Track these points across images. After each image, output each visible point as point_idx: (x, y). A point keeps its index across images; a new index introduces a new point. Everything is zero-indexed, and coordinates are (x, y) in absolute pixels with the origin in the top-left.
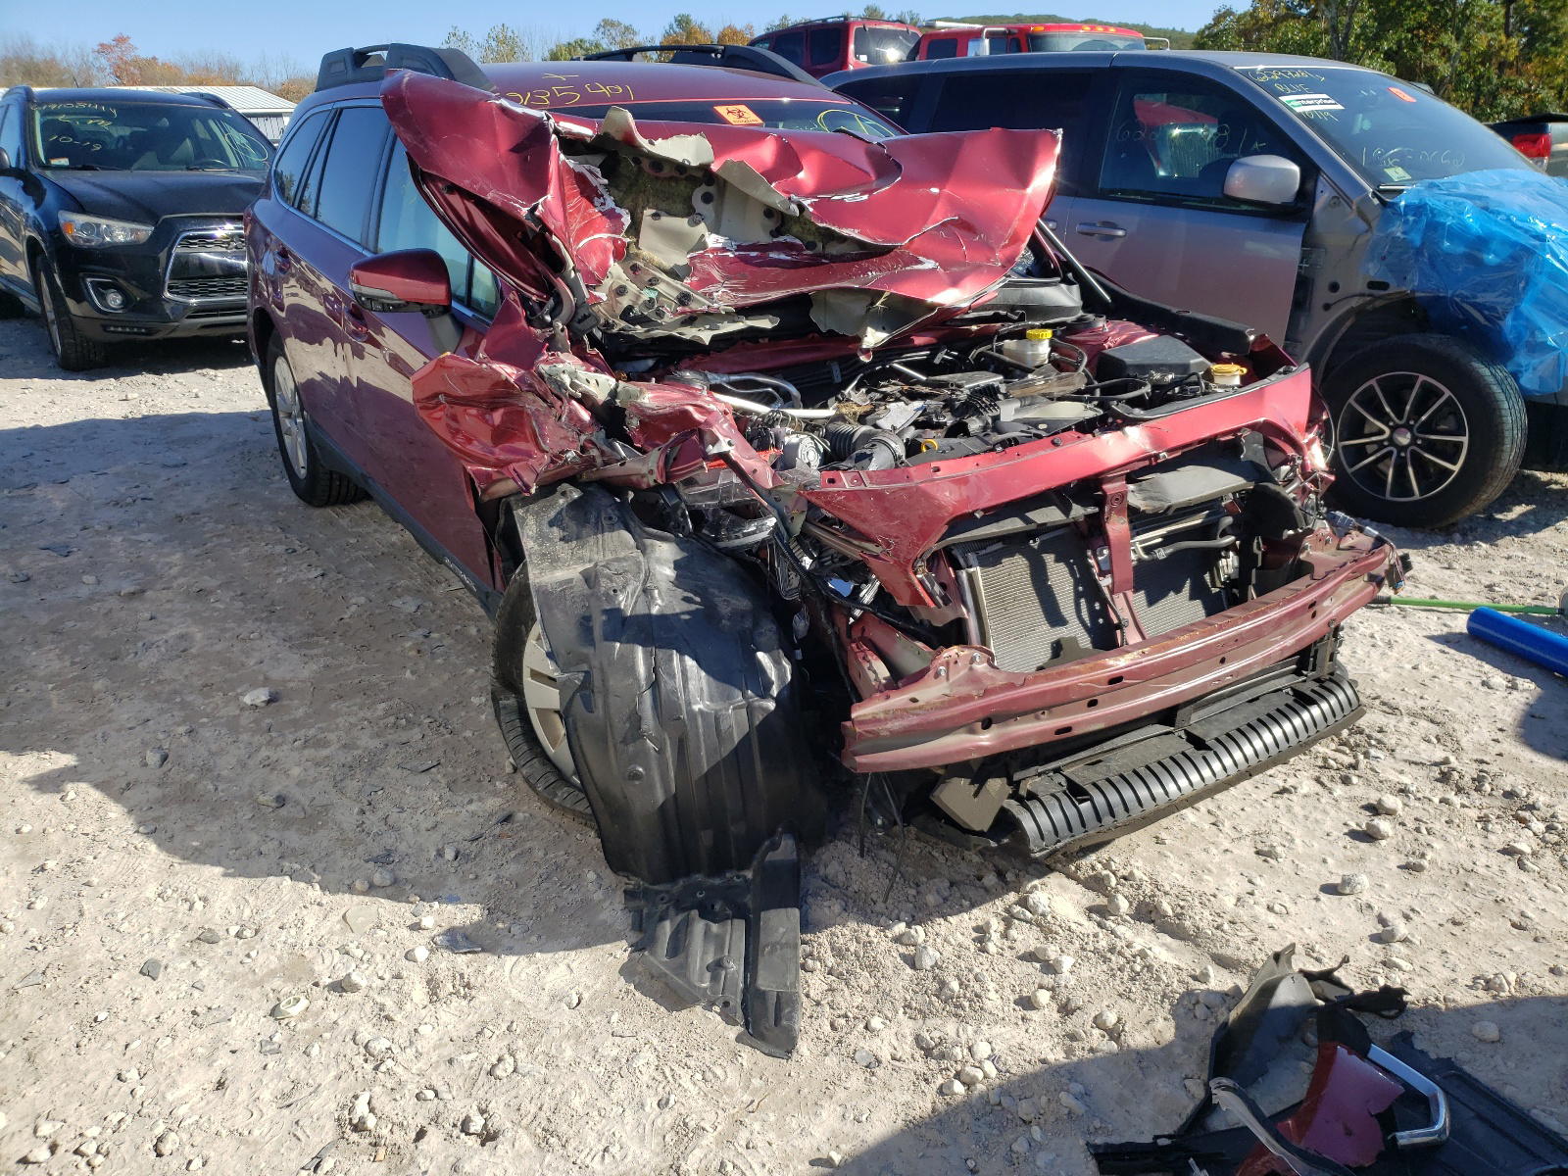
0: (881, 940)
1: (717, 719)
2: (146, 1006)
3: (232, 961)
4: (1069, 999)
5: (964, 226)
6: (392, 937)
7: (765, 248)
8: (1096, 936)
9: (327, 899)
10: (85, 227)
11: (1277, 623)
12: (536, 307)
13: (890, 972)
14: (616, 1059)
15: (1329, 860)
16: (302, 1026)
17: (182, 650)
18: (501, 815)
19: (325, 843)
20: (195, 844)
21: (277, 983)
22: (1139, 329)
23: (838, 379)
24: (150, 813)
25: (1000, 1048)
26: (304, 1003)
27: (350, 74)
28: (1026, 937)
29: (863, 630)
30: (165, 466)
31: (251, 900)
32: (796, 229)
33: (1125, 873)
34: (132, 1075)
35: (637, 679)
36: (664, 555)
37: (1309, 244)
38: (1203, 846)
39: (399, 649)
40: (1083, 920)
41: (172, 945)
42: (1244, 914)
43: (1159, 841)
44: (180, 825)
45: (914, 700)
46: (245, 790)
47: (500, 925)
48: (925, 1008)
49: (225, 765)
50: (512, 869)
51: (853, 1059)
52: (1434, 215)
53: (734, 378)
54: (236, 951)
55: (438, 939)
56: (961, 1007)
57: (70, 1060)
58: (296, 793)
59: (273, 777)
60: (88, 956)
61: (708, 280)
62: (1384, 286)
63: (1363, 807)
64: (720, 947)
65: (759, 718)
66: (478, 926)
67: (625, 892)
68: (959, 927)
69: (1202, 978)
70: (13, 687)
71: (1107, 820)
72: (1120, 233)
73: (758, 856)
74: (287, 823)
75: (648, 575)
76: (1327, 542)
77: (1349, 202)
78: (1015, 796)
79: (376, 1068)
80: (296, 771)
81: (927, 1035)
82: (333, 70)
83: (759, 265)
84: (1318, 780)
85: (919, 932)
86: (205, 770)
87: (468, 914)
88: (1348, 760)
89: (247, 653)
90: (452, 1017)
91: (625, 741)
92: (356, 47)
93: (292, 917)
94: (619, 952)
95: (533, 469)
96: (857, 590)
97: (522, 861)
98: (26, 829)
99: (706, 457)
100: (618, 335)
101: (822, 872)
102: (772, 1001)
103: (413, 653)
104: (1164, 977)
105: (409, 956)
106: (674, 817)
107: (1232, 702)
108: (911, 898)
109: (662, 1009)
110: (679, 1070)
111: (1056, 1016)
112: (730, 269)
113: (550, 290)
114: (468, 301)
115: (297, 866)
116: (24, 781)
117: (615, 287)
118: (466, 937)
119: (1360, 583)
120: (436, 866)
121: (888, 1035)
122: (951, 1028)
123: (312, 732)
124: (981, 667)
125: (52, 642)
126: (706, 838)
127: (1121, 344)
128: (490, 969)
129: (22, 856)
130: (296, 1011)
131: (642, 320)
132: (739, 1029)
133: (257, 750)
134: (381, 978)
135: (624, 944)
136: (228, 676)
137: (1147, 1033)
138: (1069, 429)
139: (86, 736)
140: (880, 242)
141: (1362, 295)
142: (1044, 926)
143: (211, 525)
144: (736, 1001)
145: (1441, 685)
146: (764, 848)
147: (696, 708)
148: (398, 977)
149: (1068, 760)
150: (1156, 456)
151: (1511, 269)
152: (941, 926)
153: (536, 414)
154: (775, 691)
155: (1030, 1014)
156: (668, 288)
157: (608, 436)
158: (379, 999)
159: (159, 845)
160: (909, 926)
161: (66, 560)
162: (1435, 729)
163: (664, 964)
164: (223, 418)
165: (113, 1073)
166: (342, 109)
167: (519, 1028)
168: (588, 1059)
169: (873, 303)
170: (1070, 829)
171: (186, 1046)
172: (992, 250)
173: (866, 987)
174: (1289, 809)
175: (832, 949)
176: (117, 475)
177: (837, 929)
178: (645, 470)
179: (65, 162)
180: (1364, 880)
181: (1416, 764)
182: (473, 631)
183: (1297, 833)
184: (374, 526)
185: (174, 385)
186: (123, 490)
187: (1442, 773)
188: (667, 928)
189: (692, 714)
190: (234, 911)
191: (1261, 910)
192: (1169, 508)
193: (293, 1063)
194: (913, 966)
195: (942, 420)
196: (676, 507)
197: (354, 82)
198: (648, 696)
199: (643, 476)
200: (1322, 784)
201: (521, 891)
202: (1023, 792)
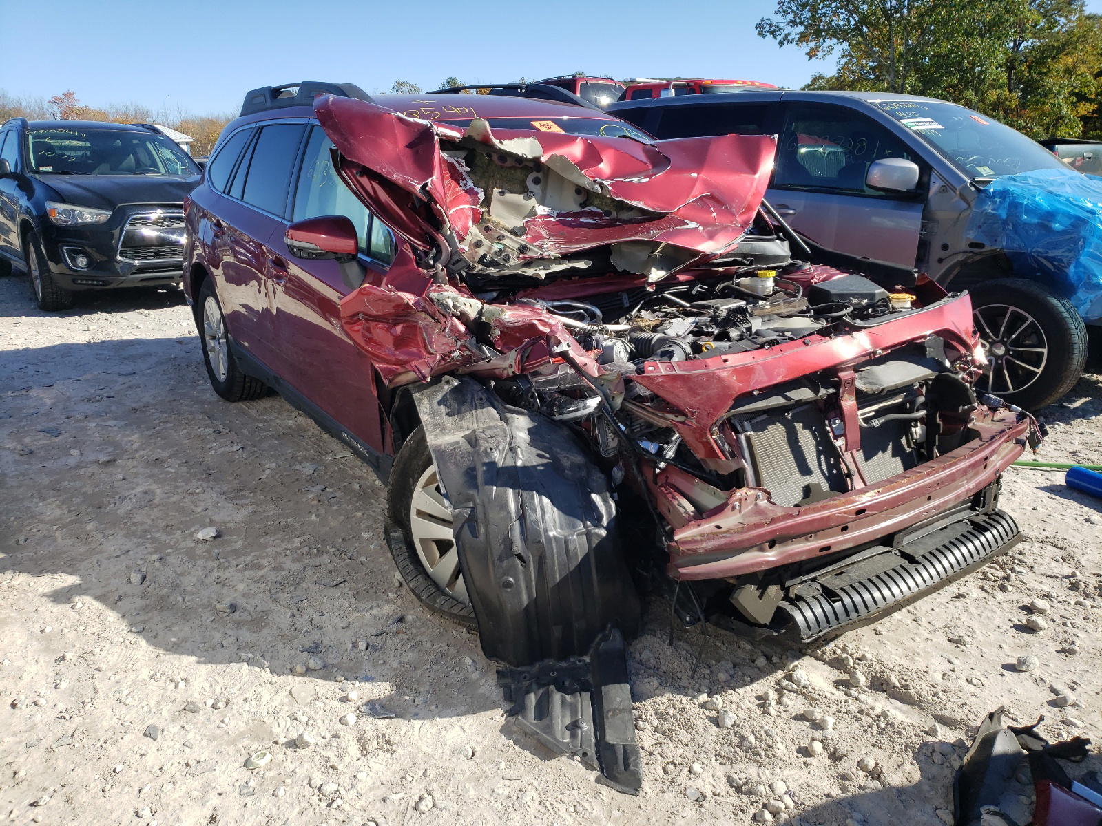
0: (691, 706)
1: (566, 542)
2: (152, 759)
3: (211, 726)
4: (836, 749)
5: (714, 199)
6: (328, 707)
7: (576, 215)
8: (846, 702)
9: (275, 679)
10: (65, 212)
11: (964, 472)
12: (423, 255)
13: (702, 730)
14: (509, 797)
15: (1004, 646)
16: (269, 774)
17: (147, 501)
18: (395, 617)
19: (269, 639)
20: (173, 640)
21: (246, 742)
22: (834, 271)
23: (627, 305)
24: (138, 617)
25: (793, 786)
26: (269, 757)
27: (269, 104)
28: (796, 704)
29: (667, 477)
30: (120, 375)
31: (220, 680)
32: (596, 202)
33: (859, 656)
34: (146, 813)
35: (509, 513)
36: (521, 424)
37: (927, 218)
38: (910, 636)
39: (304, 500)
40: (834, 690)
41: (165, 714)
42: (951, 685)
43: (877, 633)
44: (161, 626)
45: (718, 527)
46: (205, 601)
47: (407, 698)
48: (731, 756)
49: (188, 582)
50: (409, 656)
51: (685, 795)
52: (1015, 198)
53: (556, 303)
54: (212, 718)
55: (362, 708)
56: (758, 754)
57: (98, 802)
58: (242, 602)
59: (224, 591)
60: (104, 723)
61: (538, 237)
62: (981, 246)
63: (1019, 608)
64: (574, 712)
65: (595, 542)
66: (390, 698)
67: (498, 672)
68: (746, 695)
69: (932, 732)
70: (28, 528)
71: (854, 615)
72: (791, 212)
73: (594, 645)
74: (239, 625)
75: (512, 439)
76: (986, 416)
77: (954, 190)
78: (786, 598)
79: (329, 805)
80: (241, 587)
81: (735, 776)
82: (255, 101)
83: (573, 227)
84: (982, 588)
85: (718, 700)
86: (175, 586)
87: (381, 690)
88: (1001, 574)
89: (195, 504)
90: (379, 767)
91: (500, 559)
92: (273, 86)
93: (251, 693)
94: (498, 716)
95: (428, 365)
96: (661, 450)
97: (417, 650)
98: (47, 630)
99: (552, 355)
100: (478, 274)
101: (637, 657)
102: (620, 752)
103: (315, 502)
104: (904, 732)
105: (342, 721)
106: (534, 615)
107: (930, 529)
108: (706, 676)
109: (537, 759)
110: (557, 805)
111: (828, 762)
112: (554, 231)
113: (432, 242)
114: (368, 251)
115: (251, 655)
116: (43, 595)
117: (474, 242)
118: (383, 707)
119: (1012, 444)
120: (353, 654)
121: (707, 776)
122: (752, 770)
123: (249, 559)
124: (763, 503)
125: (54, 497)
126: (557, 632)
127: (824, 280)
128: (403, 730)
129: (47, 650)
130: (263, 763)
131: (494, 264)
132: (596, 773)
133: (211, 571)
134: (324, 738)
135: (500, 711)
136: (183, 519)
137: (900, 774)
138: (812, 334)
139: (86, 562)
140: (658, 210)
141: (965, 252)
142: (806, 694)
143: (157, 415)
144: (592, 752)
145: (1056, 521)
146: (597, 639)
147: (551, 534)
148: (337, 736)
149: (822, 572)
150: (874, 353)
151: (1072, 233)
152: (731, 695)
153: (426, 327)
154: (605, 522)
155: (809, 760)
156: (512, 243)
157: (478, 342)
158: (324, 753)
159: (148, 641)
160: (710, 695)
161: (57, 439)
162: (1059, 553)
163: (535, 725)
164: (158, 342)
165: (131, 811)
166: (263, 127)
167: (432, 774)
168: (488, 797)
169: (653, 252)
170: (828, 621)
171: (184, 791)
172: (733, 215)
173: (685, 741)
174: (966, 610)
175: (656, 714)
176: (87, 380)
177: (658, 699)
178: (505, 365)
179: (49, 169)
180: (1035, 661)
181: (1051, 576)
182: (356, 486)
183: (976, 626)
184: (275, 415)
185: (120, 320)
186: (93, 391)
187: (1071, 583)
188: (532, 699)
189: (548, 539)
190: (208, 688)
191: (962, 683)
192: (883, 390)
193: (266, 802)
194: (718, 725)
195: (711, 330)
196: (529, 390)
197: (272, 108)
198: (517, 525)
199: (504, 369)
200: (986, 591)
201: (419, 672)
202: (792, 596)
